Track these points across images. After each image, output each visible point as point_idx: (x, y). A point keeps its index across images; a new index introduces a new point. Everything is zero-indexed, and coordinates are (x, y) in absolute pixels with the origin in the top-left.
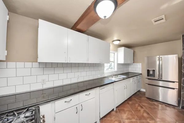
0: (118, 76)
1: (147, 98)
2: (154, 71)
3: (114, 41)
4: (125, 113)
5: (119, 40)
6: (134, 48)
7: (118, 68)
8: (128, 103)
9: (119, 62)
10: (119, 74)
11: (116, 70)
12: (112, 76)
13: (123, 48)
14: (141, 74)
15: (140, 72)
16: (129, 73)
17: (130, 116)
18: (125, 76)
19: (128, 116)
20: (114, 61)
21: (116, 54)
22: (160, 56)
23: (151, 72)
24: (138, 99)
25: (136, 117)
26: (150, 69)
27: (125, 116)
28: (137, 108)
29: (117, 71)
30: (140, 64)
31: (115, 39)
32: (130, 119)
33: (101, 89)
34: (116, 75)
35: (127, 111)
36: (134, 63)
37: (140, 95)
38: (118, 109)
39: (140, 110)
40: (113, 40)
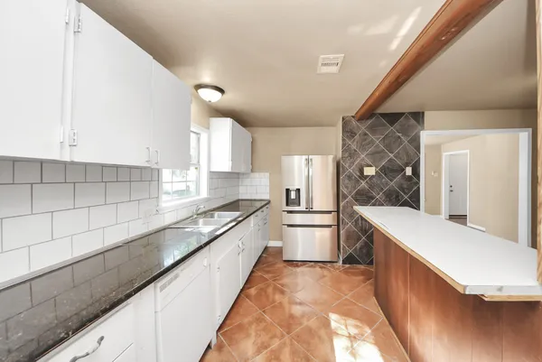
0: (212, 216)
1: (285, 261)
2: (298, 190)
3: (199, 87)
4: (248, 336)
5: (221, 91)
6: (255, 129)
7: (211, 188)
8: (248, 296)
9: (215, 168)
10: (215, 210)
11: (204, 194)
12: (192, 219)
13: (228, 122)
14: (269, 202)
15: (267, 197)
16: (240, 203)
17: (264, 338)
18: (238, 213)
19: (259, 341)
20: (199, 162)
21: (204, 137)
22: (310, 157)
23: (293, 195)
24: (268, 272)
25: (279, 330)
26: (291, 188)
27: (248, 345)
28: (274, 301)
29: (207, 200)
30: (267, 174)
31: (207, 79)
32: (266, 348)
33: (162, 288)
34: (205, 212)
35: (250, 324)
36: (252, 171)
37: (271, 259)
38: (223, 335)
39: (280, 303)
40: (198, 82)
